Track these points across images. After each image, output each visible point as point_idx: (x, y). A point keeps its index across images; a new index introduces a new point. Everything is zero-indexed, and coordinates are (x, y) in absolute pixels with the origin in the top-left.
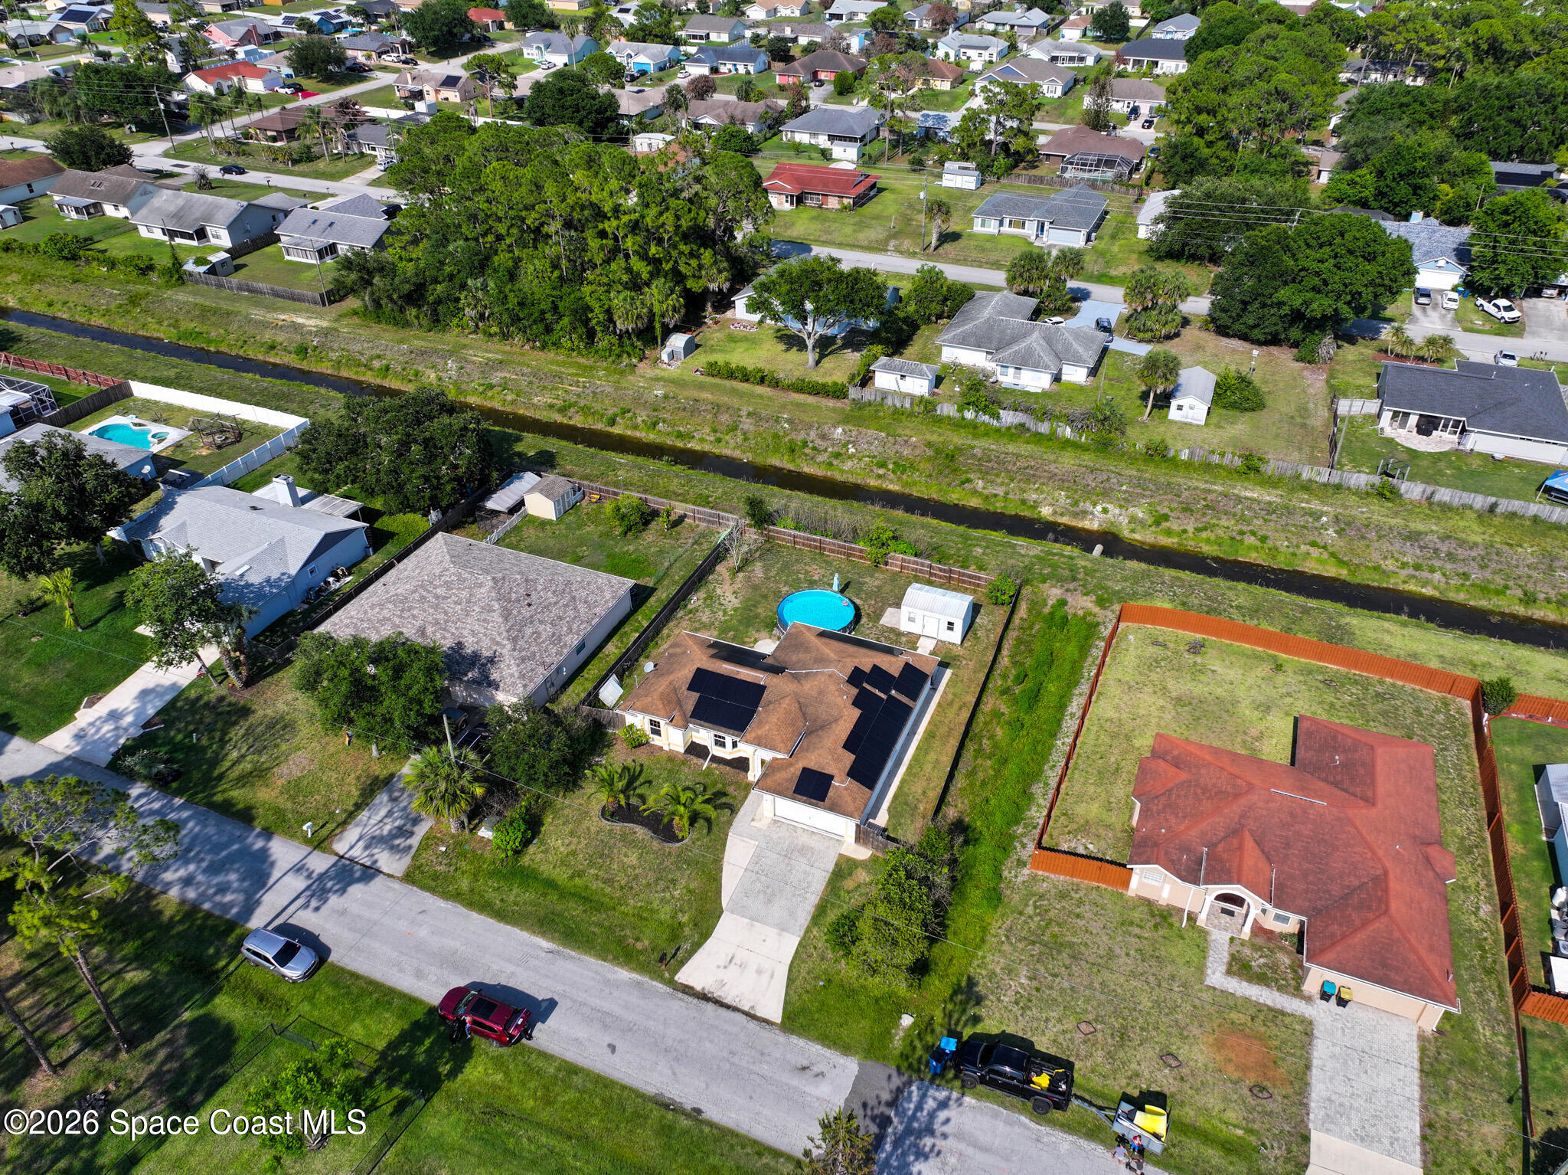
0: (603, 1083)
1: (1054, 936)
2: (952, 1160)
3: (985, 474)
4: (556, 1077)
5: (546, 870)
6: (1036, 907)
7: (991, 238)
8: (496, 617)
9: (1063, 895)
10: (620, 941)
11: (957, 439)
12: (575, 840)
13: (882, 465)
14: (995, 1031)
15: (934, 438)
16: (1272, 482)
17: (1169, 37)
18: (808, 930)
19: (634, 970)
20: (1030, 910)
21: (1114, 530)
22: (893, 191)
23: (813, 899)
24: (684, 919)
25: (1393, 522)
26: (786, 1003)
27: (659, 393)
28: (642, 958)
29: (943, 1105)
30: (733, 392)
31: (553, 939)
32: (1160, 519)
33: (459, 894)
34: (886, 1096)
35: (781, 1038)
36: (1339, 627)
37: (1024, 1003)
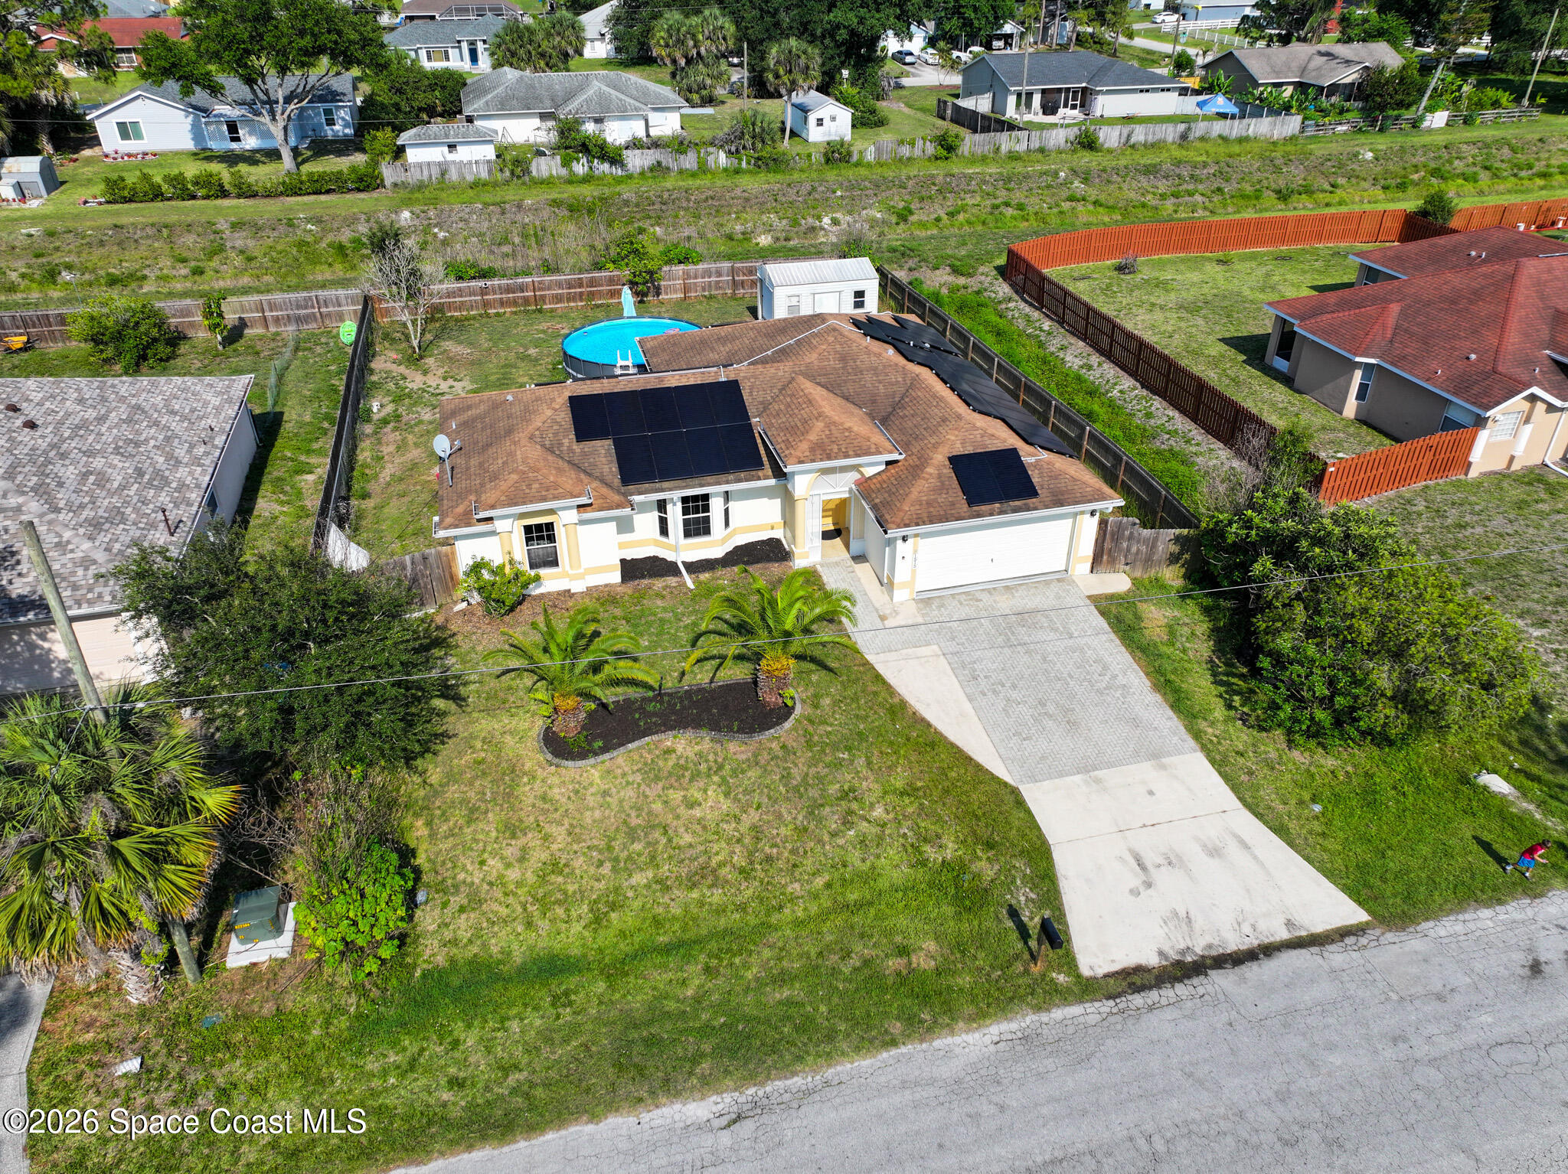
11: (589, 192)
15: (555, 197)
16: (979, 161)
18: (1197, 735)
24: (951, 850)
27: (34, 232)
32: (904, 214)
35: (1415, 943)
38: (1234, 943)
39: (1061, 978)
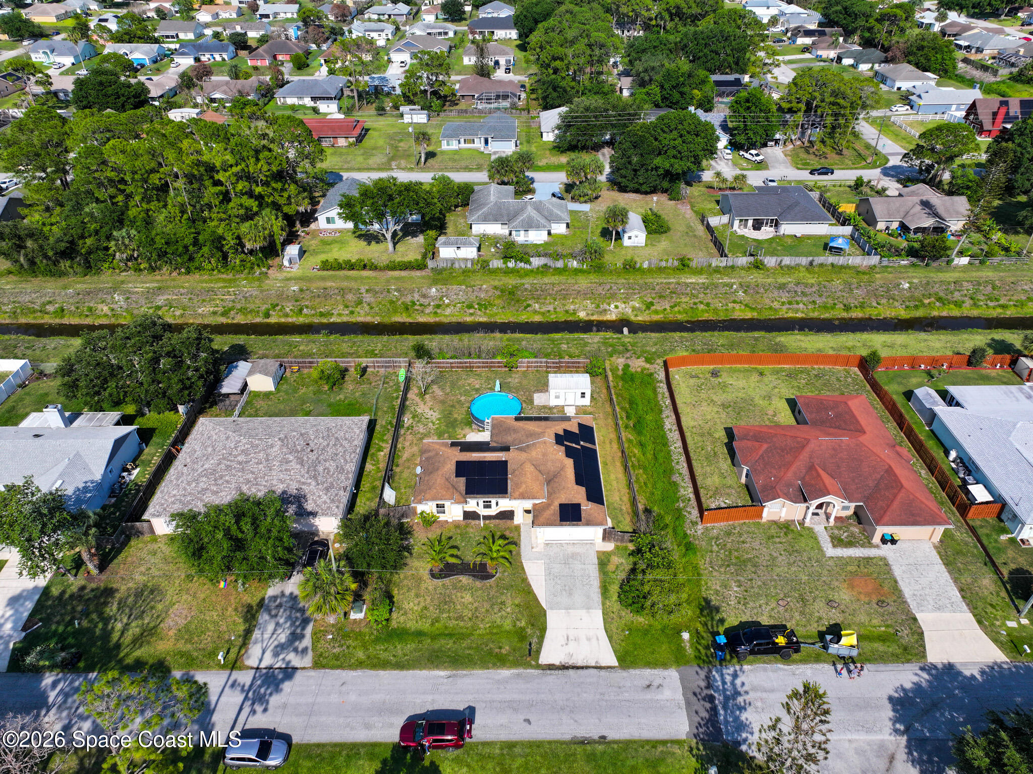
0: (535, 745)
1: (737, 558)
2: (759, 704)
3: (537, 299)
4: (503, 754)
5: (412, 625)
6: (718, 545)
7: (456, 152)
8: (294, 465)
9: (729, 534)
10: (490, 652)
11: (511, 281)
12: (421, 599)
13: (470, 307)
14: (736, 623)
15: (496, 283)
16: (699, 271)
17: (490, 16)
18: (603, 604)
19: (510, 667)
20: (715, 548)
21: (625, 317)
22: (374, 129)
23: (596, 583)
24: (523, 624)
25: (769, 280)
26: (615, 652)
27: (295, 288)
28: (511, 658)
29: (735, 676)
30: (347, 278)
31: (446, 668)
32: (649, 305)
33: (361, 663)
34: (703, 684)
35: (624, 674)
36: (776, 344)
37: (743, 601)
38: (580, 664)
39: (533, 663)
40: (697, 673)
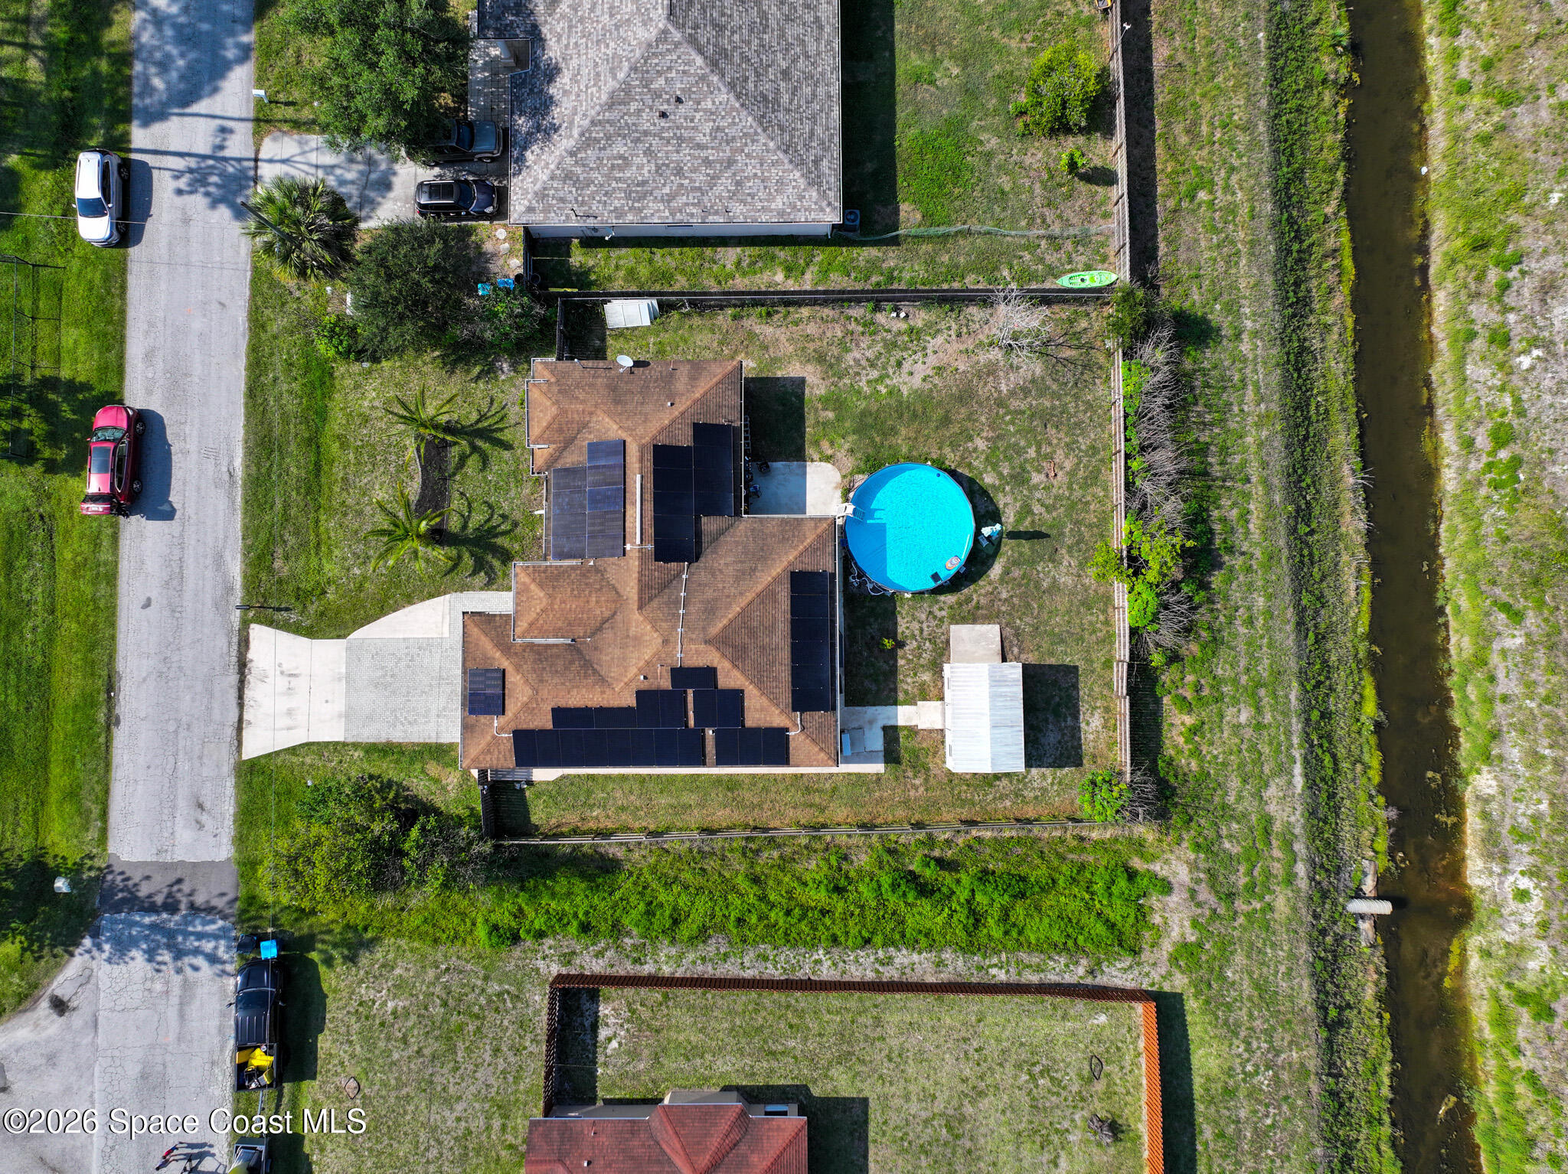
2: (158, 986)
3: (1546, 644)
4: (98, 565)
5: (337, 401)
8: (607, 88)
10: (275, 540)
18: (356, 746)
19: (245, 576)
21: (1477, 915)
23: (398, 736)
24: (329, 596)
26: (268, 756)
28: (263, 575)
29: (213, 959)
31: (247, 467)
32: (1535, 1003)
33: (263, 327)
34: (200, 899)
35: (227, 768)
37: (363, 1011)
38: (248, 694)
39: (252, 614)
40: (223, 894)
